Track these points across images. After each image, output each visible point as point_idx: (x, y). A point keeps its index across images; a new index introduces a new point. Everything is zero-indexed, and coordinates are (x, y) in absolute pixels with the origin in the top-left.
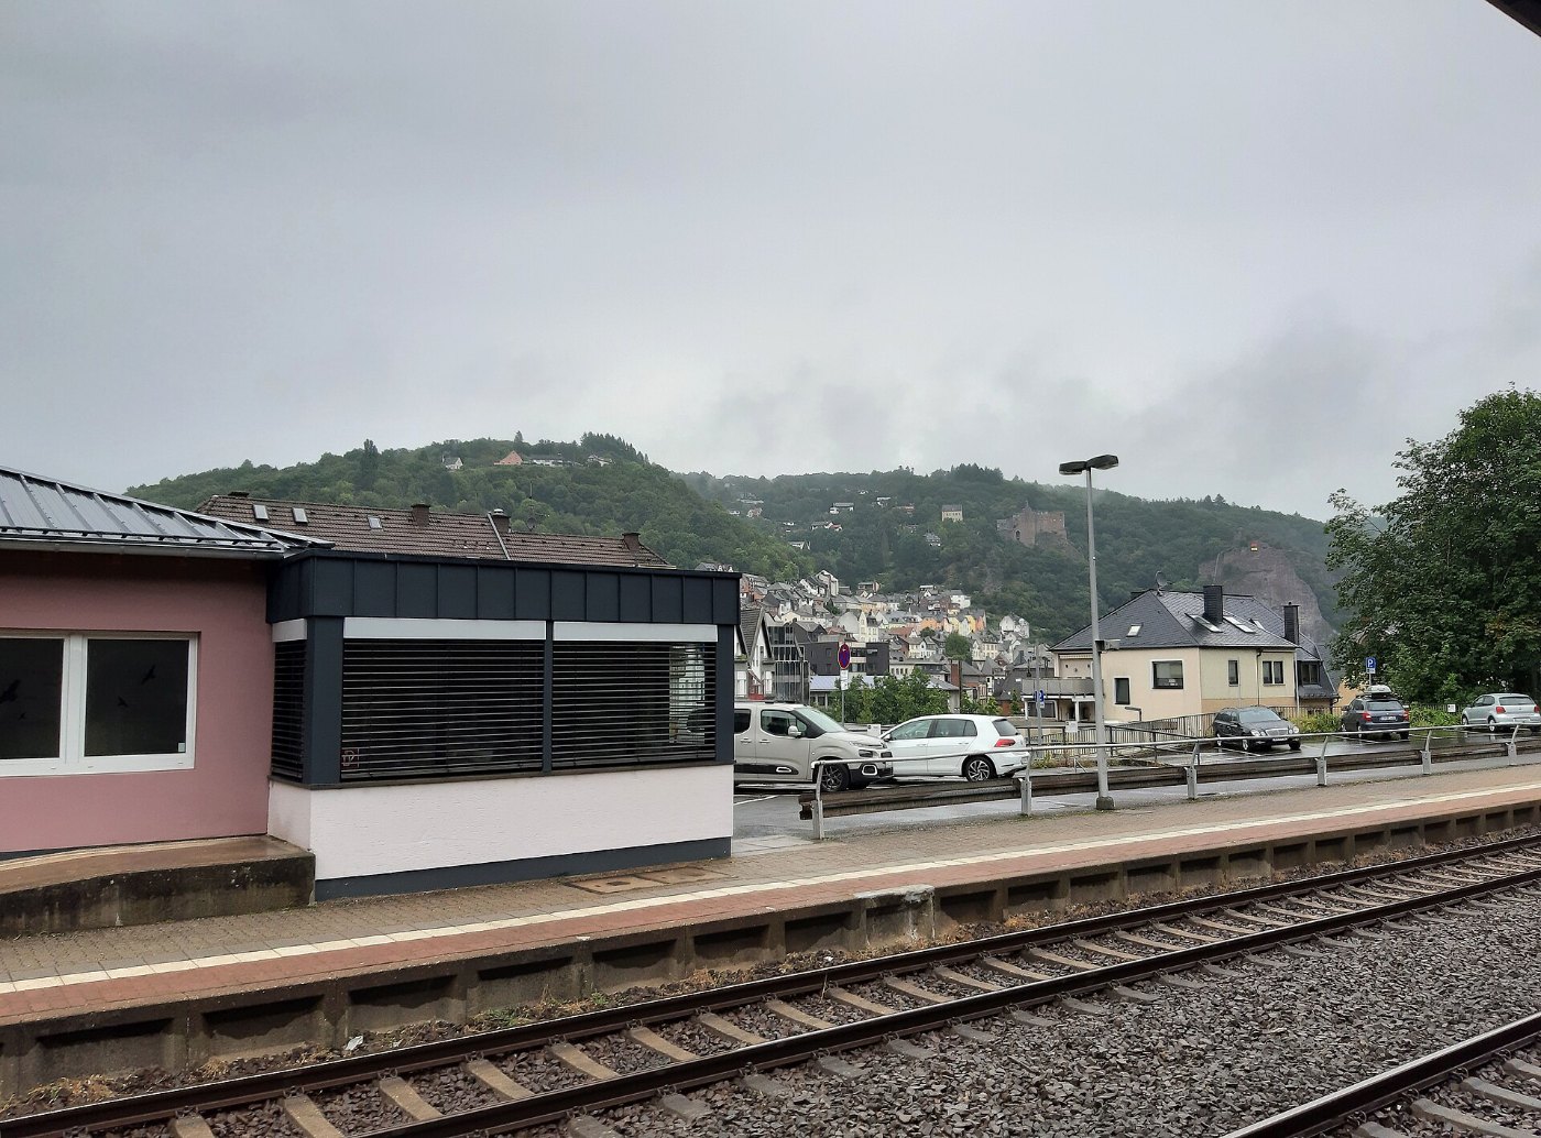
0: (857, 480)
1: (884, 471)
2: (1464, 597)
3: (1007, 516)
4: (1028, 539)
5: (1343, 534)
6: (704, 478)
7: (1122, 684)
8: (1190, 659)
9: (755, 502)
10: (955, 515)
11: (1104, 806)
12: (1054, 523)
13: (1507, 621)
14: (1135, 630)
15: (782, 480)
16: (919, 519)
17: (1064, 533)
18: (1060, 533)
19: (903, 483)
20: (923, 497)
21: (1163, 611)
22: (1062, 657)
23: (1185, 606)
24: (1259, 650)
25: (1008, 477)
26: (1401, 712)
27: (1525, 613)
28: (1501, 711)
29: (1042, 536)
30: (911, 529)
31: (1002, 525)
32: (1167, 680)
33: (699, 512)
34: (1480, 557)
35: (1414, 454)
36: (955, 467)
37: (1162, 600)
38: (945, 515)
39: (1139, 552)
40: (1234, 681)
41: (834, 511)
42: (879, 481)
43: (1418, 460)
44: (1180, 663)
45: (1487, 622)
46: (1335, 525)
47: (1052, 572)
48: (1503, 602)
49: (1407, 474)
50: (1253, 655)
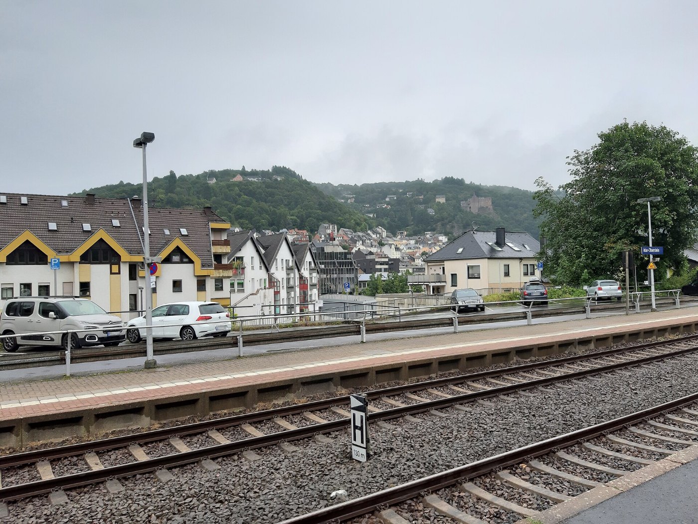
0: (399, 185)
1: (411, 181)
2: (595, 230)
3: (466, 200)
4: (475, 210)
5: (543, 198)
6: (328, 186)
7: (454, 276)
8: (483, 264)
9: (352, 196)
10: (441, 200)
12: (486, 203)
13: (614, 242)
14: (460, 250)
15: (366, 186)
16: (426, 202)
17: (492, 207)
18: (489, 207)
19: (420, 187)
20: (427, 192)
22: (429, 264)
23: (486, 239)
24: (521, 259)
25: (467, 182)
27: (625, 238)
28: (600, 289)
29: (481, 208)
30: (422, 207)
31: (463, 204)
32: (473, 275)
33: (322, 201)
34: (603, 208)
35: (577, 157)
36: (443, 178)
37: (474, 235)
38: (437, 200)
40: (507, 274)
41: (387, 199)
42: (408, 186)
43: (579, 162)
44: (479, 266)
45: (605, 243)
46: (538, 195)
47: (485, 225)
48: (614, 232)
49: (574, 168)
50: (518, 262)
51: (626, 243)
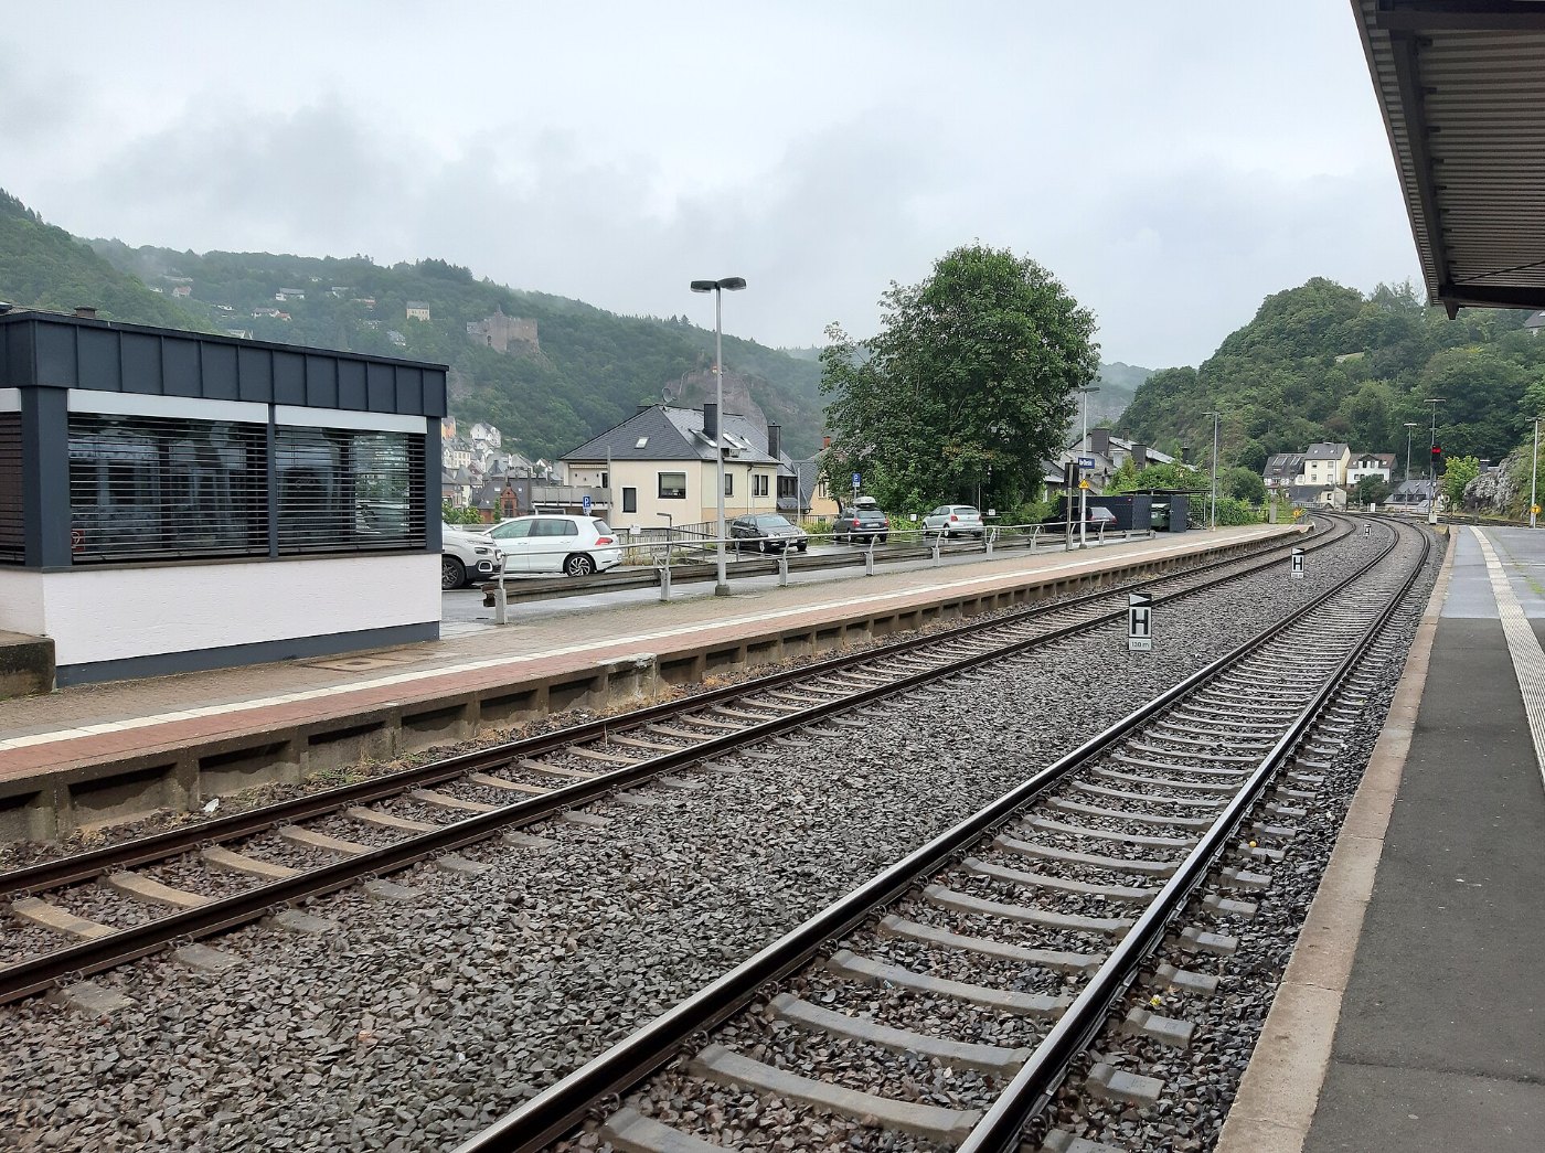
0: (311, 264)
1: (339, 257)
2: (927, 424)
3: (478, 318)
4: (500, 347)
5: (834, 361)
6: (118, 249)
7: (629, 493)
8: (692, 471)
9: (182, 280)
10: (422, 314)
11: (721, 592)
12: (527, 331)
13: (958, 446)
14: (642, 442)
15: (214, 257)
16: (380, 313)
17: (537, 341)
18: (532, 341)
19: (361, 274)
20: (385, 291)
21: (668, 425)
22: (572, 466)
23: (687, 422)
24: (750, 465)
25: (478, 277)
26: (883, 520)
27: (973, 439)
28: (954, 519)
29: (514, 342)
30: (372, 325)
31: (472, 329)
32: (672, 490)
33: (113, 286)
34: (940, 390)
35: (896, 293)
36: (421, 260)
37: (667, 414)
38: (410, 312)
39: (610, 367)
40: (729, 493)
41: (280, 298)
42: (334, 270)
43: (898, 301)
44: (683, 475)
45: (944, 445)
46: (829, 353)
47: (525, 381)
48: (958, 429)
49: (889, 312)
50: (745, 469)
51: (976, 448)
